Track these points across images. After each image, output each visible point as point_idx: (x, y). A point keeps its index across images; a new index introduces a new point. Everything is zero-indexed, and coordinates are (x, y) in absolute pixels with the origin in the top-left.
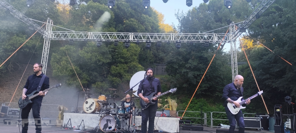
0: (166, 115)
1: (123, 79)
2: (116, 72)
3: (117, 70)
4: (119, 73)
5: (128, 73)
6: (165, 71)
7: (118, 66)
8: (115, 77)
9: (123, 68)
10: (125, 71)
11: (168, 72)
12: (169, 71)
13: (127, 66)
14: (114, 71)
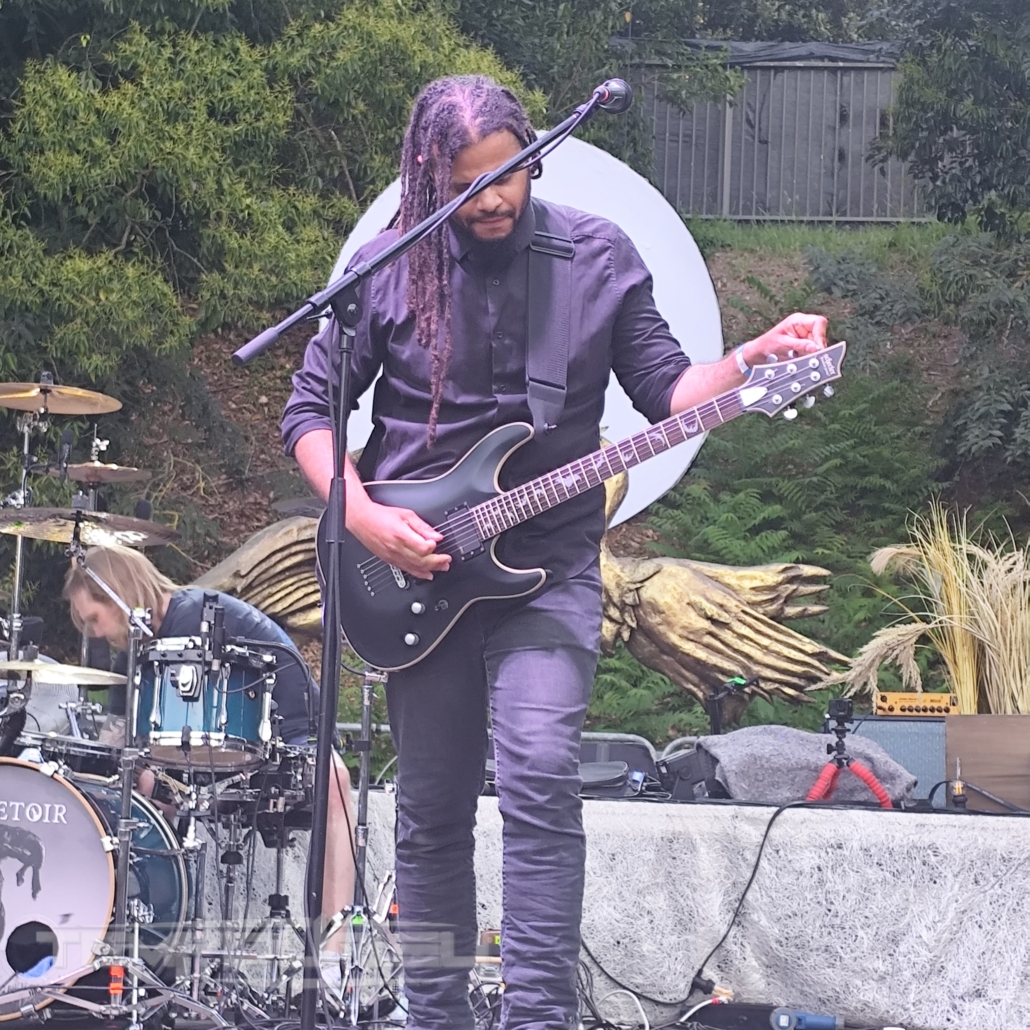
0: (892, 777)
1: (210, 279)
2: (95, 160)
3: (113, 136)
4: (155, 190)
5: (284, 181)
6: (875, 155)
7: (132, 75)
8: (91, 252)
9: (200, 103)
10: (240, 150)
11: (926, 163)
12: (951, 146)
13: (272, 75)
14: (73, 149)
